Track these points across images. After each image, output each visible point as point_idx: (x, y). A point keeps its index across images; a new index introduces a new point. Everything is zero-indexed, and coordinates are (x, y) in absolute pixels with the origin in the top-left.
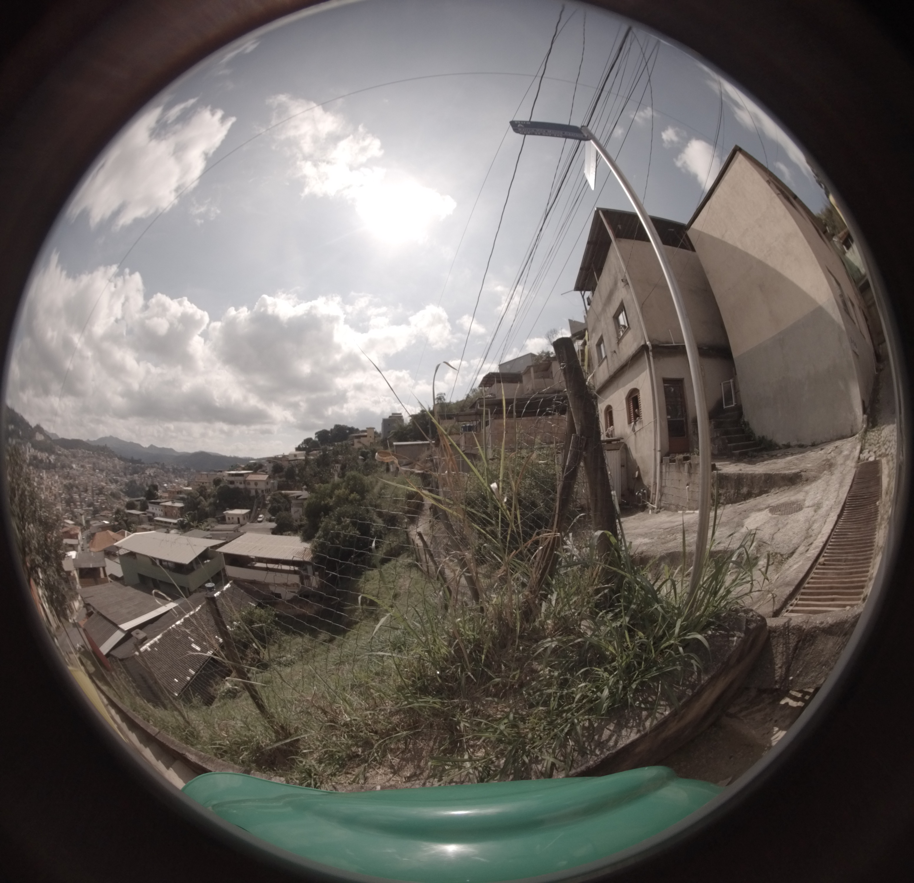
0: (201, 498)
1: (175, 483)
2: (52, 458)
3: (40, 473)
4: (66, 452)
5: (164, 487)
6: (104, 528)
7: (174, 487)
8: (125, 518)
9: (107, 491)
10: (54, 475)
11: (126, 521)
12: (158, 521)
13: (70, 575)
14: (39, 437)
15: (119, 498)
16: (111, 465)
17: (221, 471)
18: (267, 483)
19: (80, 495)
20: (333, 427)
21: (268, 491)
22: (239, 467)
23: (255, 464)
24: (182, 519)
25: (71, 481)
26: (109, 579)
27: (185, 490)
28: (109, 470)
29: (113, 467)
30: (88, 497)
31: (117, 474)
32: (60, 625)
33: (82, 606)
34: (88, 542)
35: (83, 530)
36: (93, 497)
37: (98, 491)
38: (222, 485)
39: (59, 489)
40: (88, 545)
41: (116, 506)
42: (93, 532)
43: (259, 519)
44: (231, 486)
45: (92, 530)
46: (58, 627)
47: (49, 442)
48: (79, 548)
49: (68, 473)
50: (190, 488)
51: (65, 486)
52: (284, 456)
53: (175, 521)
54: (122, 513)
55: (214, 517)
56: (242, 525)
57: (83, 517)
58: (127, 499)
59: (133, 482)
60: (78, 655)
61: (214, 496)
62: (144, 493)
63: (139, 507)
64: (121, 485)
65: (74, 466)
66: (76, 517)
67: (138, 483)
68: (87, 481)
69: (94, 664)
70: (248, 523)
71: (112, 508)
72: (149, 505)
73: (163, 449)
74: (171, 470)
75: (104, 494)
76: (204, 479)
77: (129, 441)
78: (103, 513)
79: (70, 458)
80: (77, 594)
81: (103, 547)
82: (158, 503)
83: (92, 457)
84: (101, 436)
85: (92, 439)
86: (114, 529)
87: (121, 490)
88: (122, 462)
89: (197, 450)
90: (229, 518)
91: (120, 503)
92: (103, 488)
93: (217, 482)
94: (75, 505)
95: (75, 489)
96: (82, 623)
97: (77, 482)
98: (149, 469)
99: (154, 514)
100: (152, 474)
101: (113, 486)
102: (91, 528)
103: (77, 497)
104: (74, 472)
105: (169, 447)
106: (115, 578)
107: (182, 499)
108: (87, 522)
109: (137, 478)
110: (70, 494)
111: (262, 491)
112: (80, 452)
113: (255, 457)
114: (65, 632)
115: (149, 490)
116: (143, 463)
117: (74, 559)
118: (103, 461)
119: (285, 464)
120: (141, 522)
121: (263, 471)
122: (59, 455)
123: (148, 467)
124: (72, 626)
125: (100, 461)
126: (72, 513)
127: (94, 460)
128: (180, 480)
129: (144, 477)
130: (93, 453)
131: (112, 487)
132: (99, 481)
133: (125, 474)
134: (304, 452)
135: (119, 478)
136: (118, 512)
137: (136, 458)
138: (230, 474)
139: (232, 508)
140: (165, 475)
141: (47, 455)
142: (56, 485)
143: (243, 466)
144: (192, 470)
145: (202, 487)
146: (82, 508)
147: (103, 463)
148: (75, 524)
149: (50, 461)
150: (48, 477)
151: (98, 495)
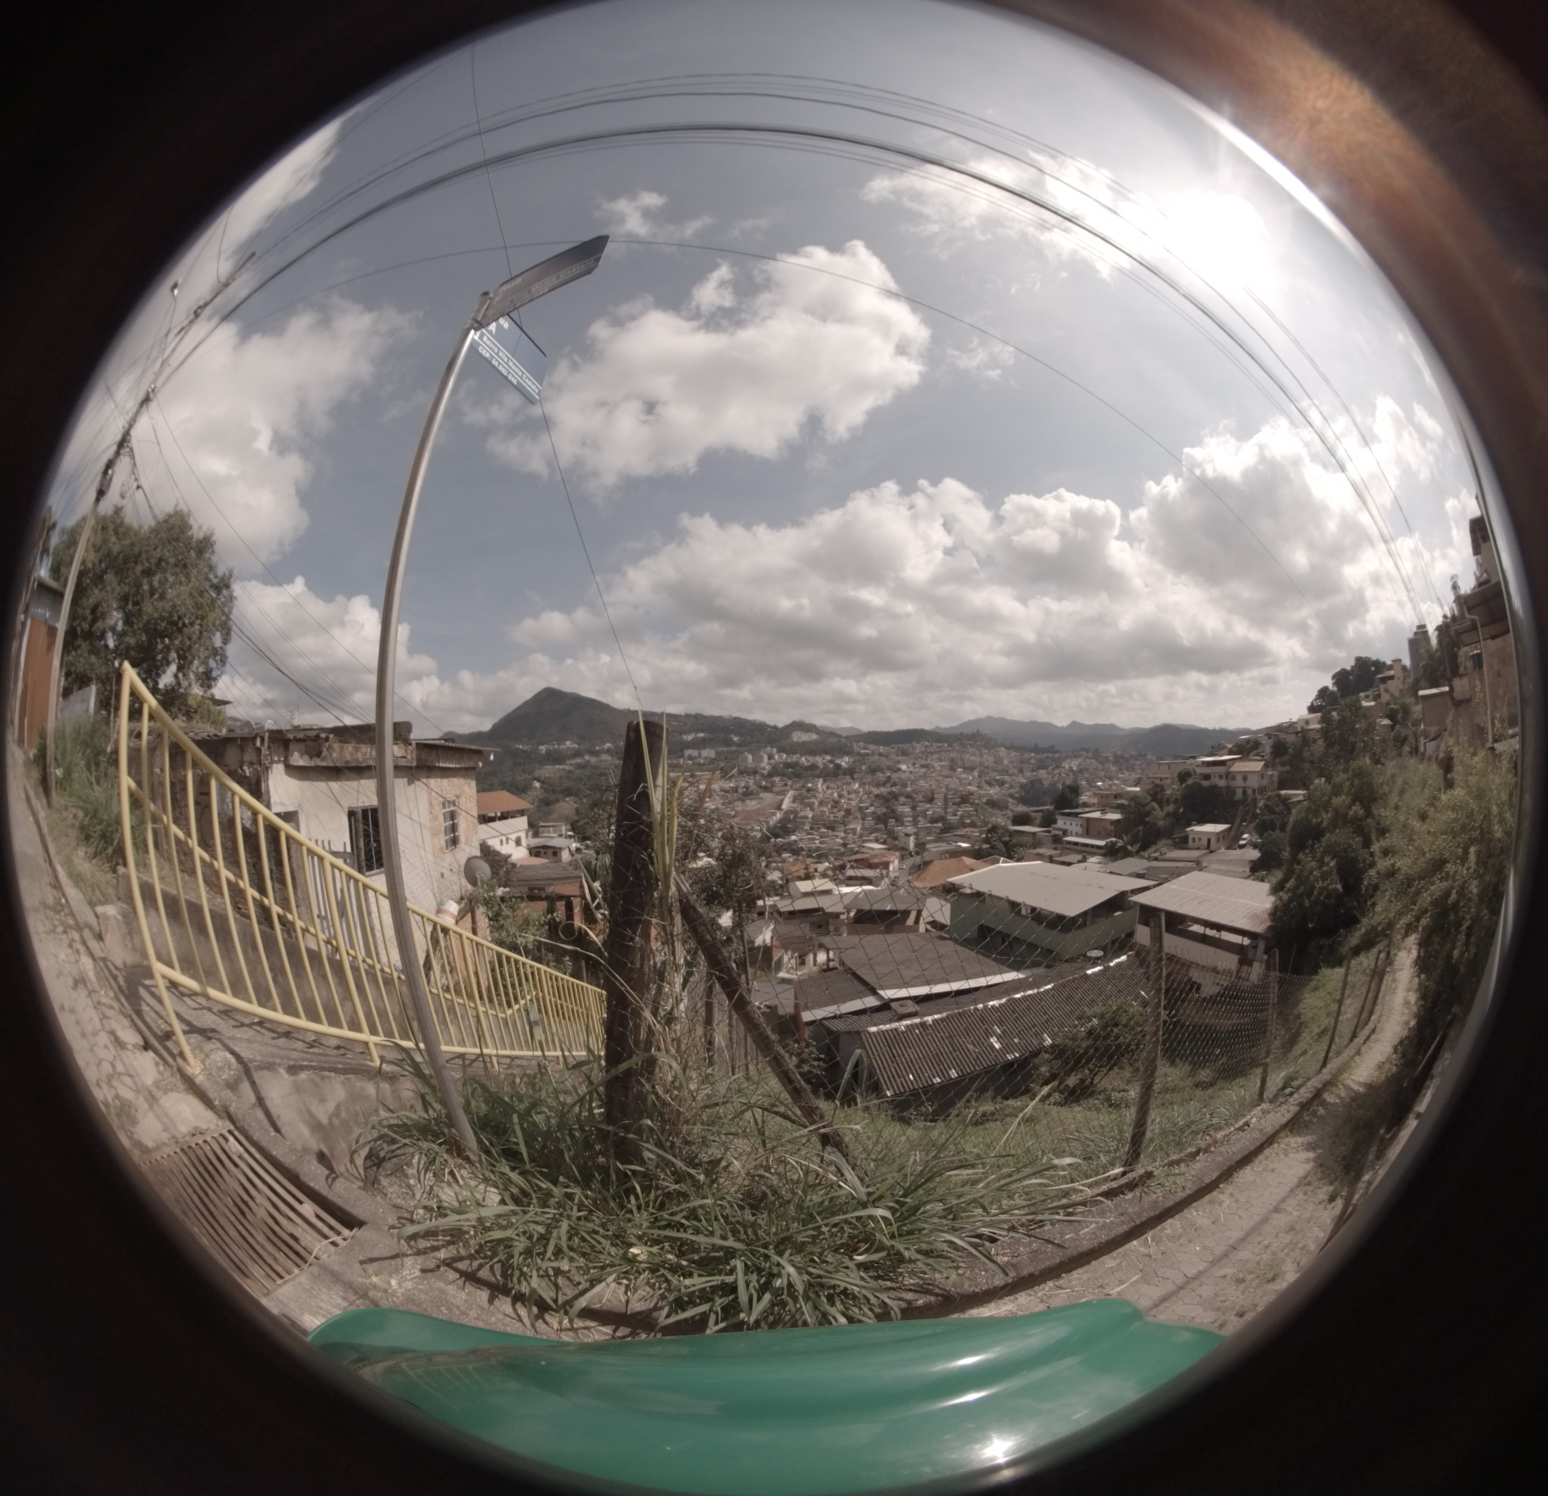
0: (1154, 804)
1: (1118, 779)
2: (844, 762)
3: (808, 782)
4: (882, 749)
5: (1099, 788)
6: (958, 853)
8: (1007, 839)
9: (979, 799)
10: (849, 784)
12: (1069, 843)
15: (1003, 808)
16: (991, 759)
17: (1194, 758)
18: (1262, 777)
19: (914, 808)
21: (1263, 790)
22: (1225, 747)
24: (1114, 839)
25: (895, 789)
26: (926, 927)
27: (1127, 793)
28: (987, 767)
29: (996, 762)
30: (933, 810)
31: (1005, 772)
34: (910, 874)
35: (902, 858)
36: (945, 808)
37: (957, 800)
38: (1190, 782)
39: (861, 801)
40: (907, 878)
41: (994, 820)
42: (926, 859)
43: (1242, 842)
44: (1206, 783)
45: (927, 856)
47: (832, 740)
48: (883, 881)
49: (889, 778)
50: (1138, 789)
51: (877, 796)
52: (1292, 725)
53: (1102, 843)
54: (1001, 831)
55: (1169, 838)
56: (1211, 852)
57: (912, 839)
58: (1022, 808)
59: (1036, 781)
61: (1176, 801)
62: (1053, 799)
63: (1038, 821)
64: (1011, 787)
65: (904, 767)
66: (894, 838)
67: (1046, 783)
68: (934, 787)
70: (1223, 850)
71: (985, 823)
72: (1058, 817)
73: (1097, 726)
74: (1111, 758)
76: (1164, 773)
77: (1028, 721)
78: (963, 831)
81: (937, 882)
82: (1076, 815)
83: (947, 751)
85: (946, 725)
86: (977, 855)
87: (1011, 796)
88: (1014, 754)
89: (1159, 722)
90: (1194, 839)
91: (1002, 815)
92: (972, 794)
93: (1183, 776)
94: (898, 821)
95: (902, 799)
97: (909, 789)
98: (1069, 761)
99: (1065, 833)
100: (1075, 768)
101: (994, 792)
102: (925, 854)
103: (907, 809)
104: (903, 776)
105: (1107, 722)
106: (939, 926)
107: (1120, 808)
108: (921, 847)
110: (887, 808)
111: (1254, 791)
112: (919, 747)
115: (1065, 794)
116: (1057, 752)
118: (975, 754)
119: (1291, 739)
121: (1258, 755)
123: (1066, 758)
125: (967, 756)
126: (888, 833)
127: (953, 755)
128: (1127, 773)
129: (1060, 774)
130: (950, 745)
131: (992, 791)
132: (961, 784)
133: (1021, 771)
134: (1319, 714)
135: (1007, 778)
136: (994, 829)
137: (1043, 745)
138: (1203, 762)
139: (1202, 821)
140: (1100, 767)
141: (829, 758)
142: (851, 796)
143: (1230, 746)
144: (1150, 757)
145: (1157, 786)
146: (914, 825)
147: (972, 758)
148: (889, 849)
149: (838, 767)
150: (828, 788)
151: (958, 804)
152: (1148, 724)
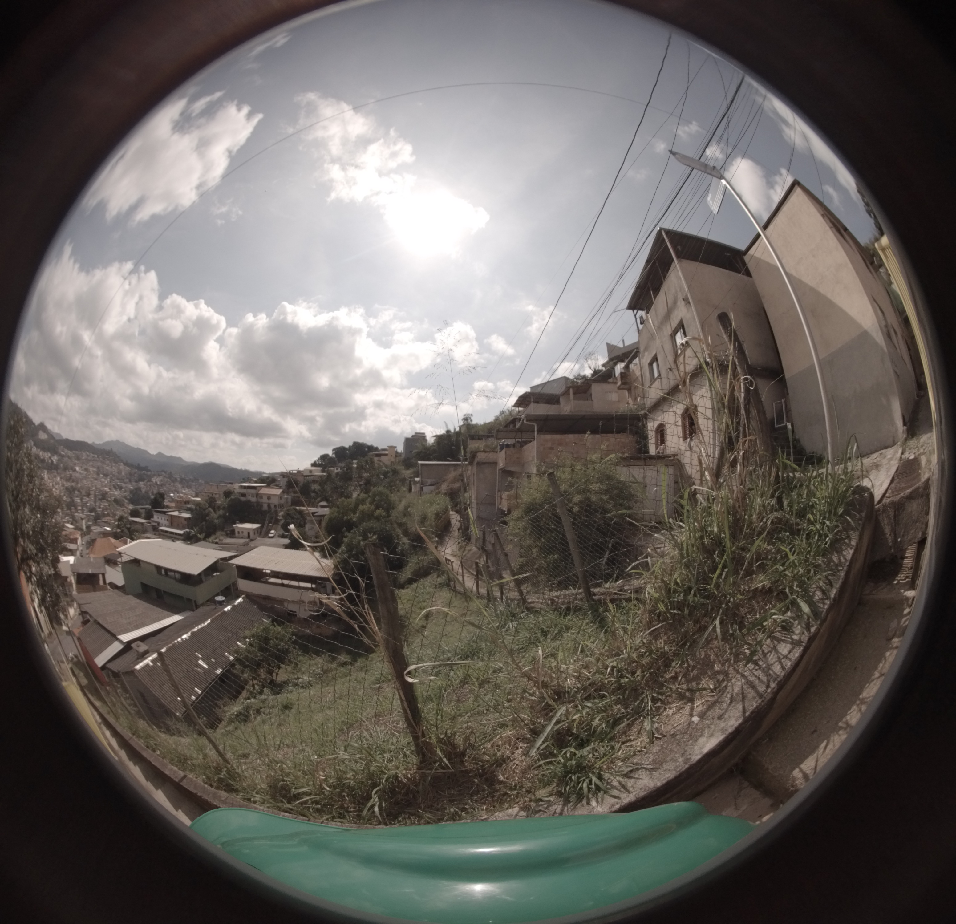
0: (210, 509)
1: (182, 493)
2: (55, 459)
3: (42, 472)
4: (70, 453)
5: (171, 497)
6: (106, 534)
7: (181, 497)
8: (128, 526)
9: (110, 497)
10: (55, 477)
11: (129, 529)
12: (162, 530)
13: (66, 580)
14: (43, 436)
15: (122, 505)
16: (116, 470)
17: (232, 483)
18: (281, 498)
19: (81, 500)
20: (351, 444)
21: (281, 506)
22: (252, 479)
23: (268, 478)
24: (188, 530)
25: (73, 484)
26: (109, 587)
27: (193, 501)
28: (114, 476)
29: (118, 473)
30: (90, 502)
31: (122, 480)
32: (53, 631)
33: (77, 614)
34: (87, 548)
35: (83, 535)
36: (95, 502)
37: (100, 497)
38: (232, 497)
39: (60, 492)
40: (88, 551)
41: (119, 513)
42: (93, 538)
43: (270, 535)
44: (243, 499)
45: (92, 536)
46: (50, 634)
47: (52, 441)
48: (78, 553)
49: (71, 475)
50: (198, 499)
51: (67, 488)
52: (299, 472)
53: (181, 532)
54: (125, 520)
55: (223, 531)
56: (251, 540)
57: (84, 521)
58: (131, 507)
59: (138, 489)
60: (70, 665)
61: (224, 509)
62: (149, 502)
63: (143, 515)
64: (125, 491)
65: (77, 468)
66: (76, 521)
67: (143, 491)
68: (90, 486)
69: (87, 676)
70: (259, 538)
71: (114, 515)
72: (154, 513)
73: (171, 457)
74: (179, 480)
75: (107, 500)
76: (214, 490)
77: (136, 447)
78: (106, 519)
79: (73, 460)
80: (73, 600)
81: (104, 554)
82: (164, 513)
83: (96, 461)
84: (107, 439)
85: (97, 442)
86: (116, 536)
87: (125, 497)
88: (127, 468)
89: (207, 460)
90: (239, 532)
91: (123, 510)
92: (106, 493)
93: (227, 494)
94: (76, 508)
95: (77, 493)
96: (76, 631)
97: (79, 485)
98: (155, 477)
99: (159, 524)
100: (158, 483)
101: (117, 493)
102: (91, 534)
103: (79, 501)
104: (77, 475)
105: (177, 456)
106: (114, 586)
107: (189, 510)
108: (88, 527)
109: (142, 486)
110: (71, 498)
111: (275, 506)
112: (84, 455)
113: (267, 472)
114: (57, 639)
115: (155, 499)
116: (149, 471)
117: (71, 565)
118: (108, 466)
119: (300, 480)
120: (145, 531)
121: (277, 486)
122: (63, 456)
123: (154, 475)
124: (65, 634)
125: (105, 466)
126: (73, 517)
127: (99, 464)
128: (187, 489)
129: (150, 486)
130: (98, 457)
132: (102, 486)
133: (130, 481)
134: (320, 468)
135: (123, 485)
136: (121, 519)
137: (142, 465)
138: (241, 487)
139: (243, 521)
140: (172, 484)
141: (49, 455)
142: (57, 487)
143: (255, 479)
144: (200, 481)
145: (211, 498)
146: (83, 513)
147: (107, 468)
148: (75, 529)
149: (52, 461)
150: (49, 478)
151: (101, 500)
152: (201, 461)
